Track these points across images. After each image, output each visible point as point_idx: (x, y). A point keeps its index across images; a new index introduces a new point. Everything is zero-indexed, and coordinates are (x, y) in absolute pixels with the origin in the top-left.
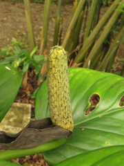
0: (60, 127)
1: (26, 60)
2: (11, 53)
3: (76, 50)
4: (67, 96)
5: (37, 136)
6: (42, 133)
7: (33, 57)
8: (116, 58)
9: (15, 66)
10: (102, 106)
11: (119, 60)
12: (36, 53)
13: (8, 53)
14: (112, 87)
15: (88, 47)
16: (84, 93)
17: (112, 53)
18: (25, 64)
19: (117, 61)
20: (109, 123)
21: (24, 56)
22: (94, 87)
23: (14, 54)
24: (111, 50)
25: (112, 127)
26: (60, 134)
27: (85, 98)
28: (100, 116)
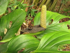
0: (43, 27)
1: (19, 6)
2: (13, 2)
3: (40, 2)
4: (46, 19)
5: (37, 29)
6: (38, 29)
7: (22, 5)
8: (56, 6)
9: (15, 8)
10: (54, 23)
11: (57, 7)
12: (23, 3)
13: (11, 2)
14: (57, 17)
15: (45, 1)
16: (49, 18)
17: (55, 4)
18: (19, 7)
19: (56, 7)
20: (56, 28)
21: (18, 4)
22: (51, 17)
23: (14, 3)
24: (54, 3)
25: (56, 29)
26: (43, 29)
27: (49, 20)
28: (53, 25)
